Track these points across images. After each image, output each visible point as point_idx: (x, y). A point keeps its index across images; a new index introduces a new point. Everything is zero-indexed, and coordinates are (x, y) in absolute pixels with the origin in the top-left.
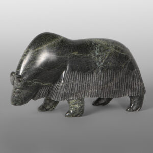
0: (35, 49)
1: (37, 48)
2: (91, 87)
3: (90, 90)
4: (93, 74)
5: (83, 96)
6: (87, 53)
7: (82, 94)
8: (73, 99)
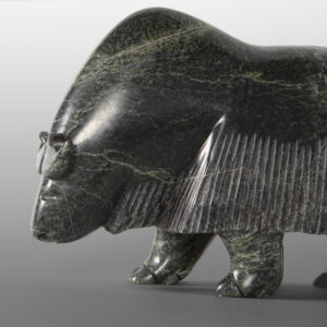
0: (116, 51)
1: (123, 47)
2: (306, 195)
3: (305, 206)
4: (314, 150)
5: (278, 222)
6: (294, 81)
7: (276, 216)
8: (243, 232)
